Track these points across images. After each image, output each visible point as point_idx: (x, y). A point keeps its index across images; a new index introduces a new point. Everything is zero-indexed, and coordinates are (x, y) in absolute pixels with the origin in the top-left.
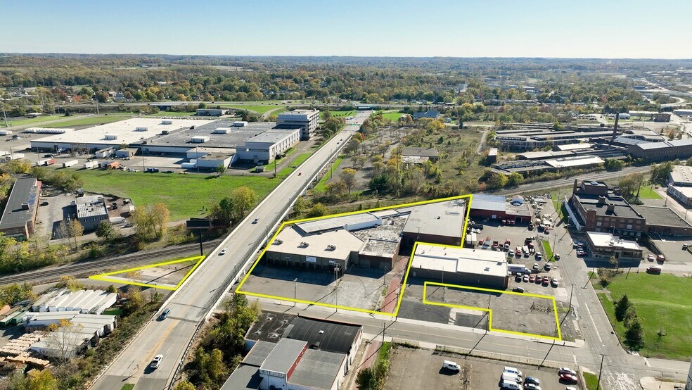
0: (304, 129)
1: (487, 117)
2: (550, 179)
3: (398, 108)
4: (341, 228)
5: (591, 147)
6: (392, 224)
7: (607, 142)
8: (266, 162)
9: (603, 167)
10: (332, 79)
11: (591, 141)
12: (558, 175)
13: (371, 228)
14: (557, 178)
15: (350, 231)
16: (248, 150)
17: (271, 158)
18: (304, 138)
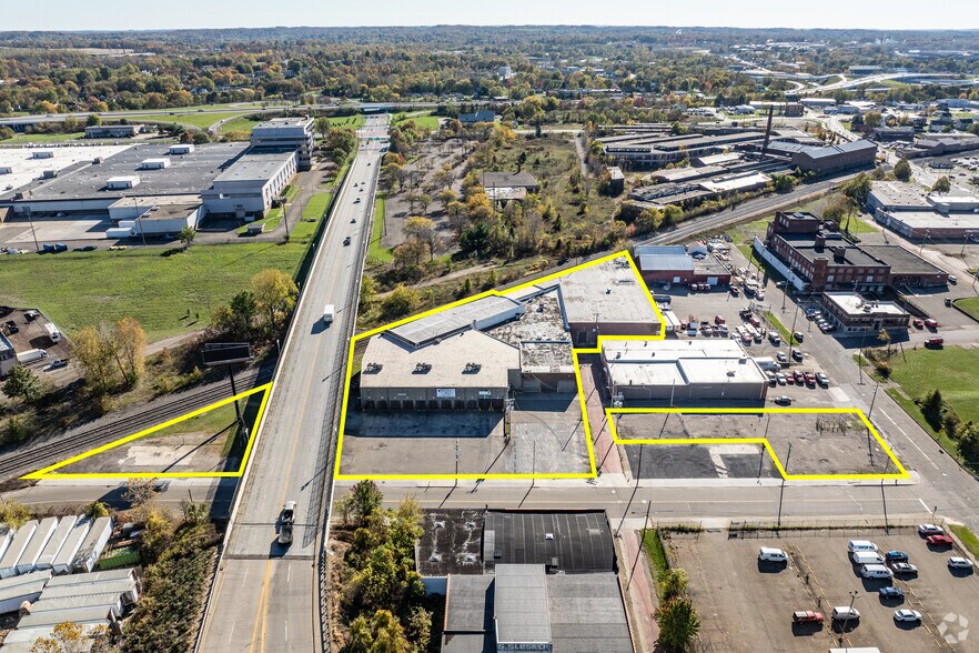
0: (300, 152)
1: (568, 118)
2: (714, 211)
3: (428, 108)
4: (468, 327)
5: (741, 158)
6: (541, 310)
7: (759, 150)
8: (259, 215)
9: (772, 188)
11: (738, 149)
12: (722, 203)
13: (511, 320)
14: (721, 209)
15: (484, 330)
16: (221, 196)
17: (266, 207)
18: (303, 167)
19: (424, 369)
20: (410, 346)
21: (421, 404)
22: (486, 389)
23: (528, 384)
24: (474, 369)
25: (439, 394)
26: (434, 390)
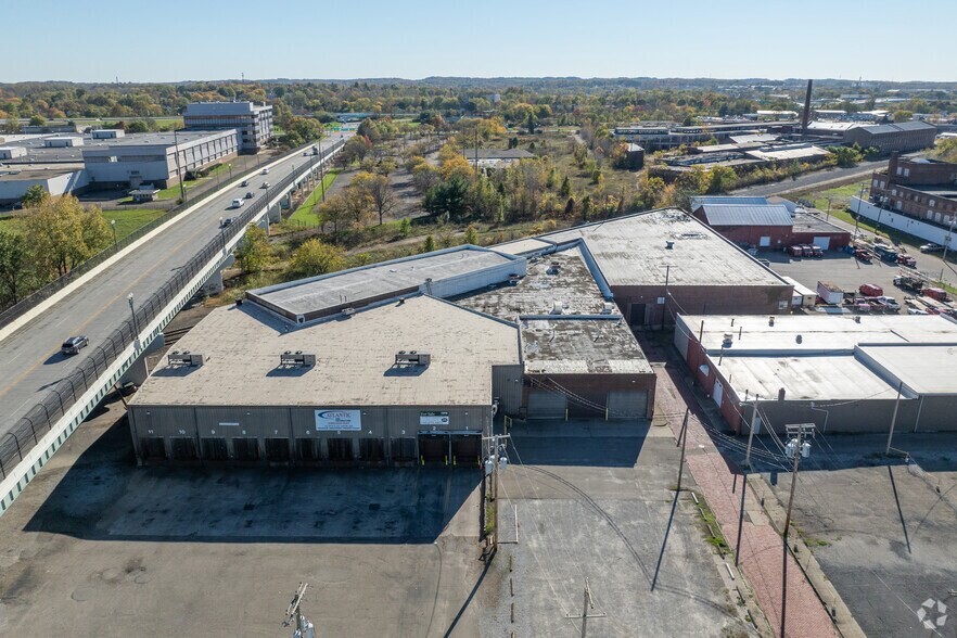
0: (245, 133)
1: (563, 121)
2: (772, 181)
3: (410, 117)
4: (414, 291)
5: (778, 140)
6: (555, 271)
7: (798, 131)
8: (161, 184)
9: (832, 162)
10: (286, 89)
11: (771, 131)
12: (780, 172)
13: (500, 285)
14: (780, 179)
15: (452, 299)
16: (113, 159)
17: (173, 176)
18: (247, 148)
19: (301, 365)
20: (284, 322)
21: (277, 446)
22: (436, 410)
23: (539, 401)
24: (414, 365)
25: (322, 424)
26: (308, 411)
